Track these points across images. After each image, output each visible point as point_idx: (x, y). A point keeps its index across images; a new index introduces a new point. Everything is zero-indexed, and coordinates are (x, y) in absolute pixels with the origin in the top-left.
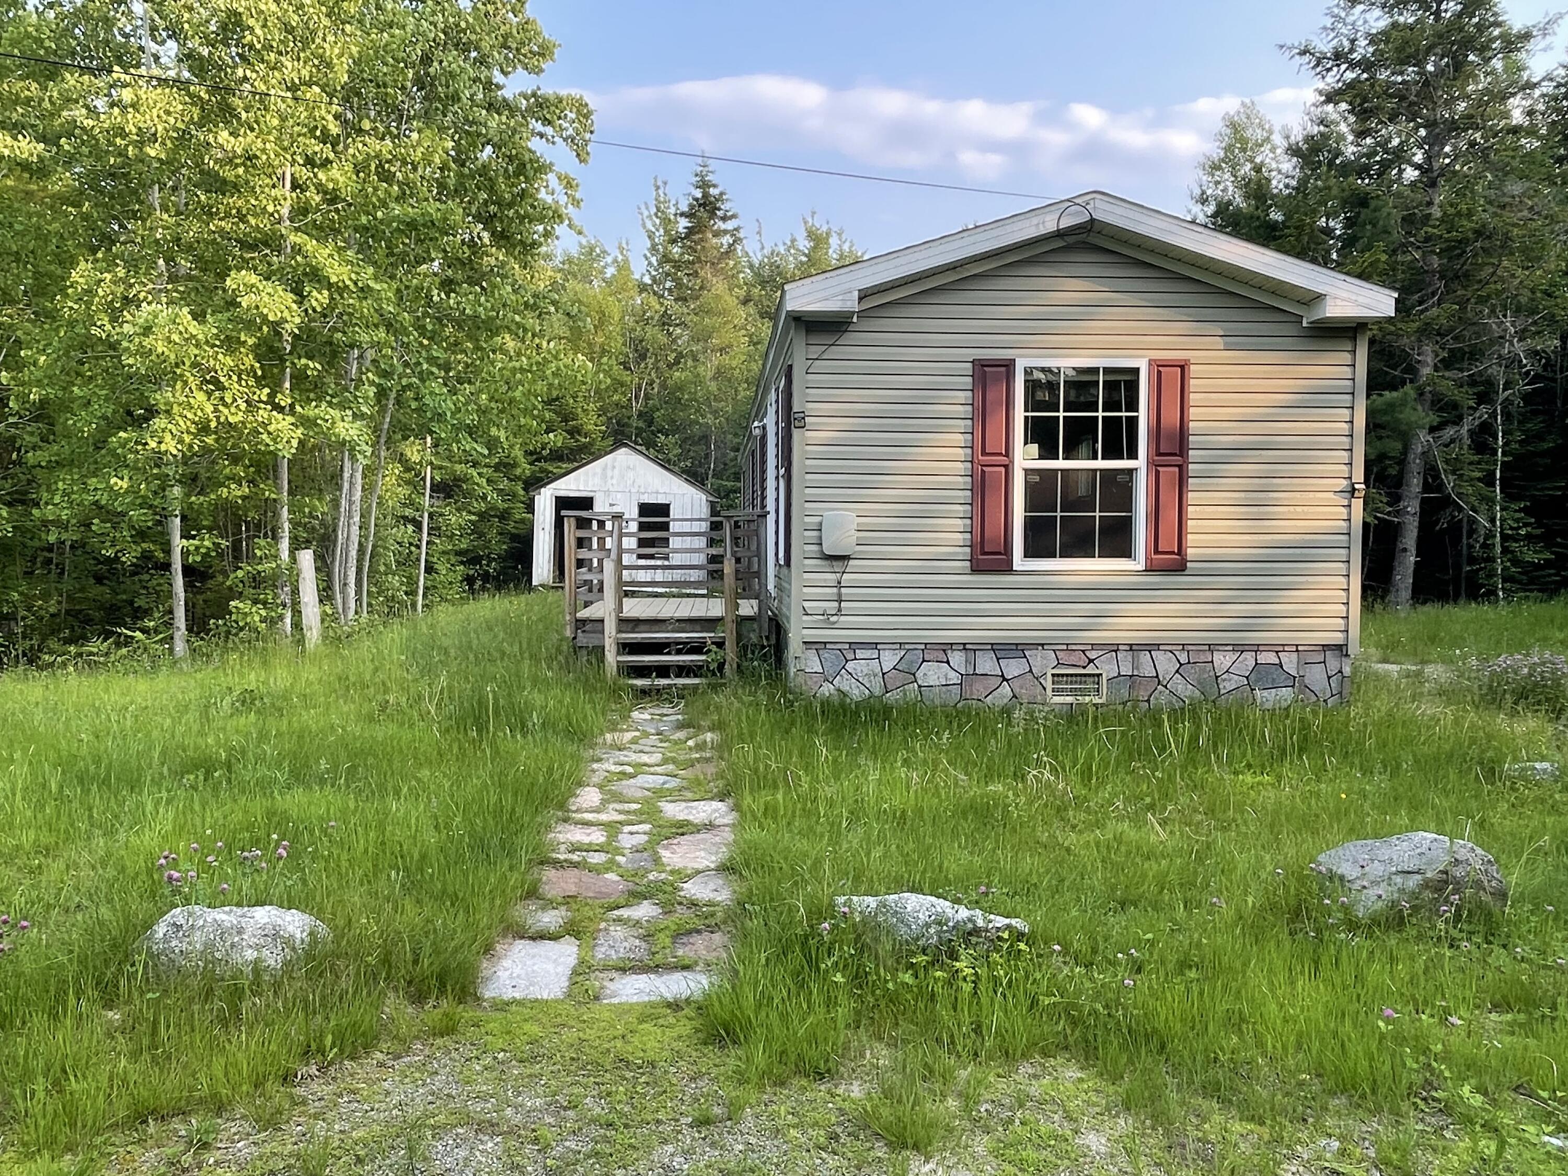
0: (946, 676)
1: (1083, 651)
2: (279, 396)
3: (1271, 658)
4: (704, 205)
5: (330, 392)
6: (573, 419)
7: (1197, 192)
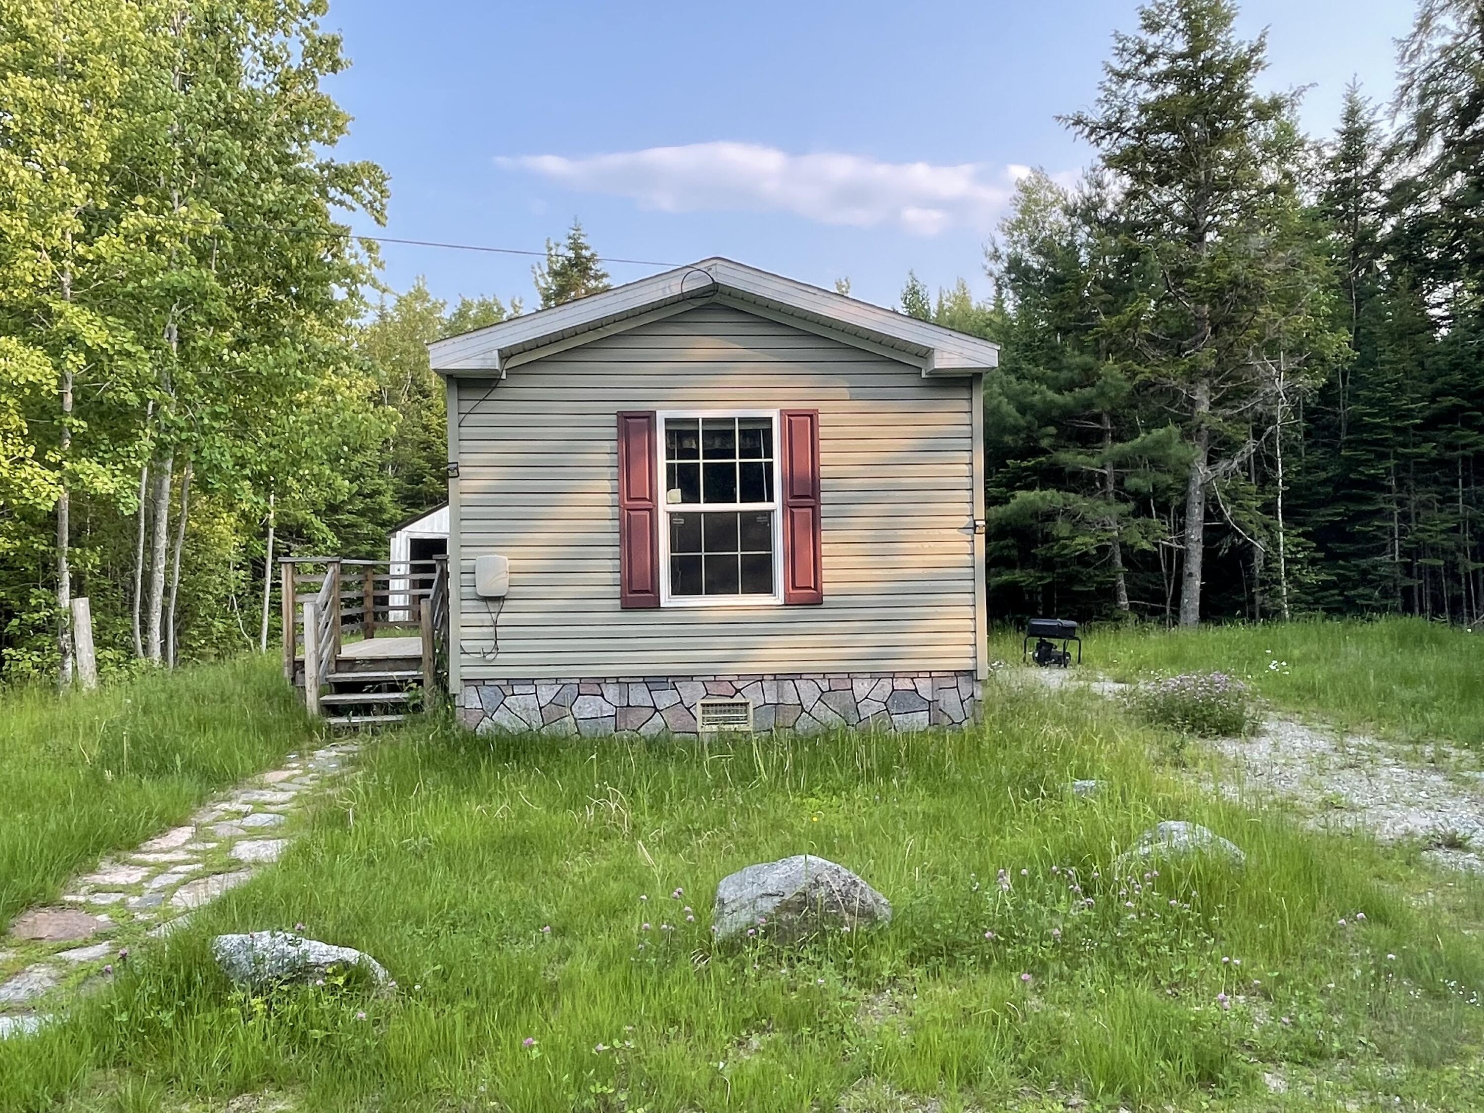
0: (601, 708)
1: (730, 682)
2: (49, 453)
3: (908, 685)
4: (576, 265)
5: (103, 448)
7: (991, 249)
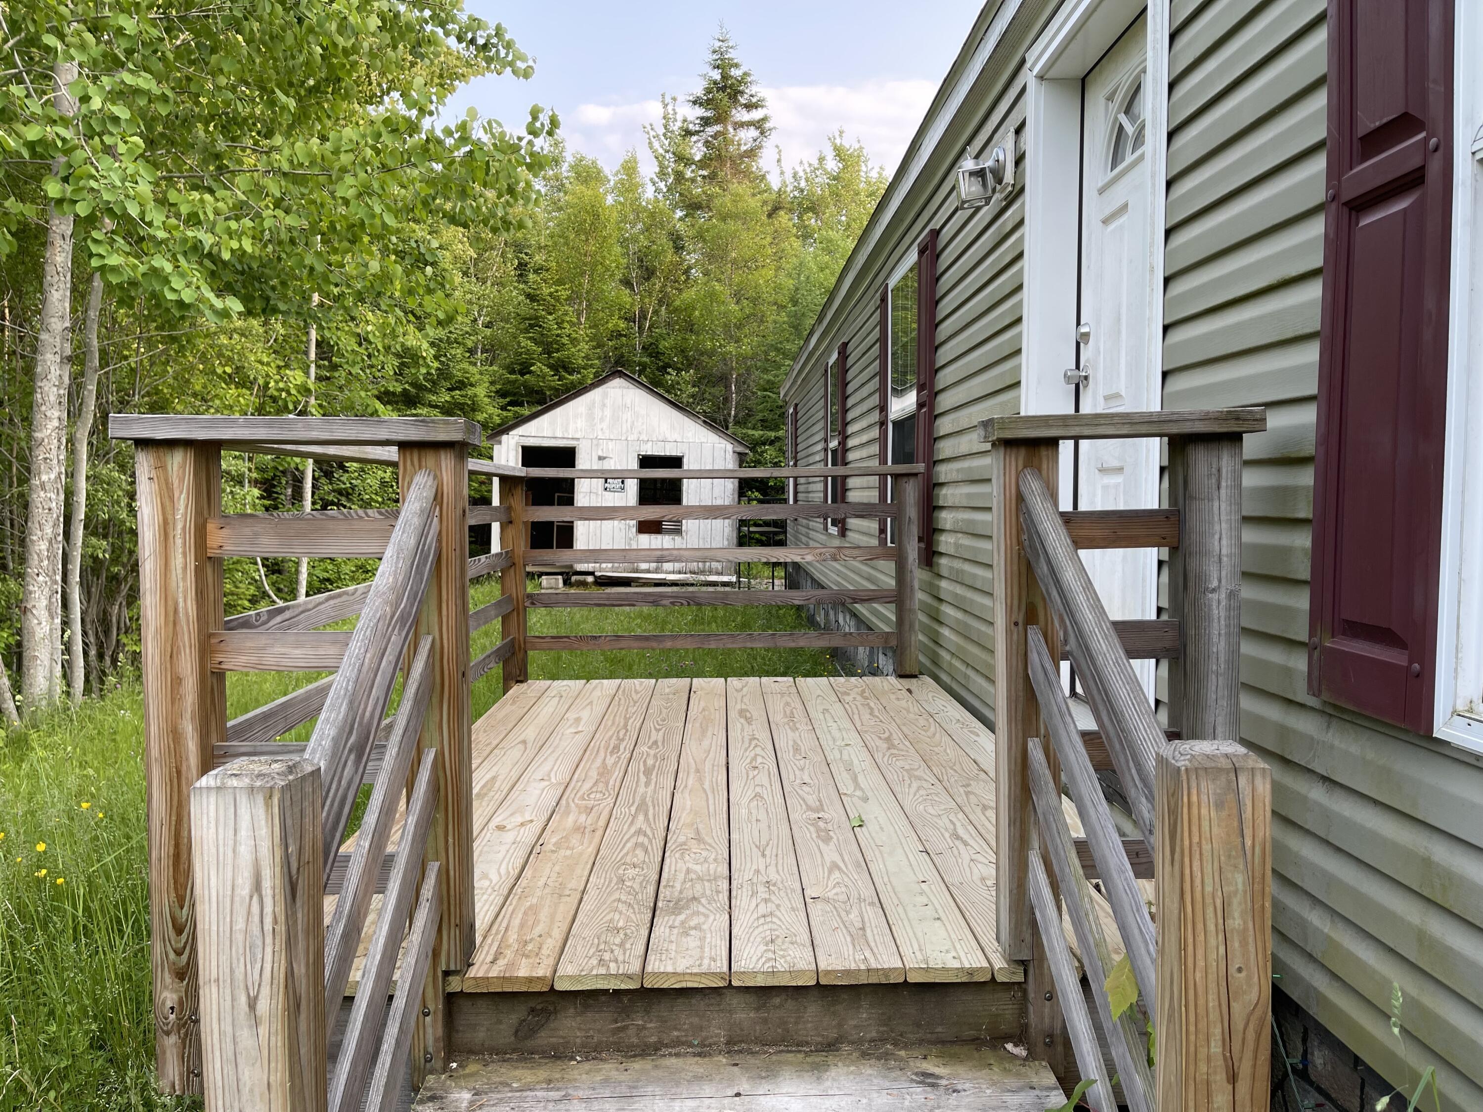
4: (723, 89)
6: (558, 351)
